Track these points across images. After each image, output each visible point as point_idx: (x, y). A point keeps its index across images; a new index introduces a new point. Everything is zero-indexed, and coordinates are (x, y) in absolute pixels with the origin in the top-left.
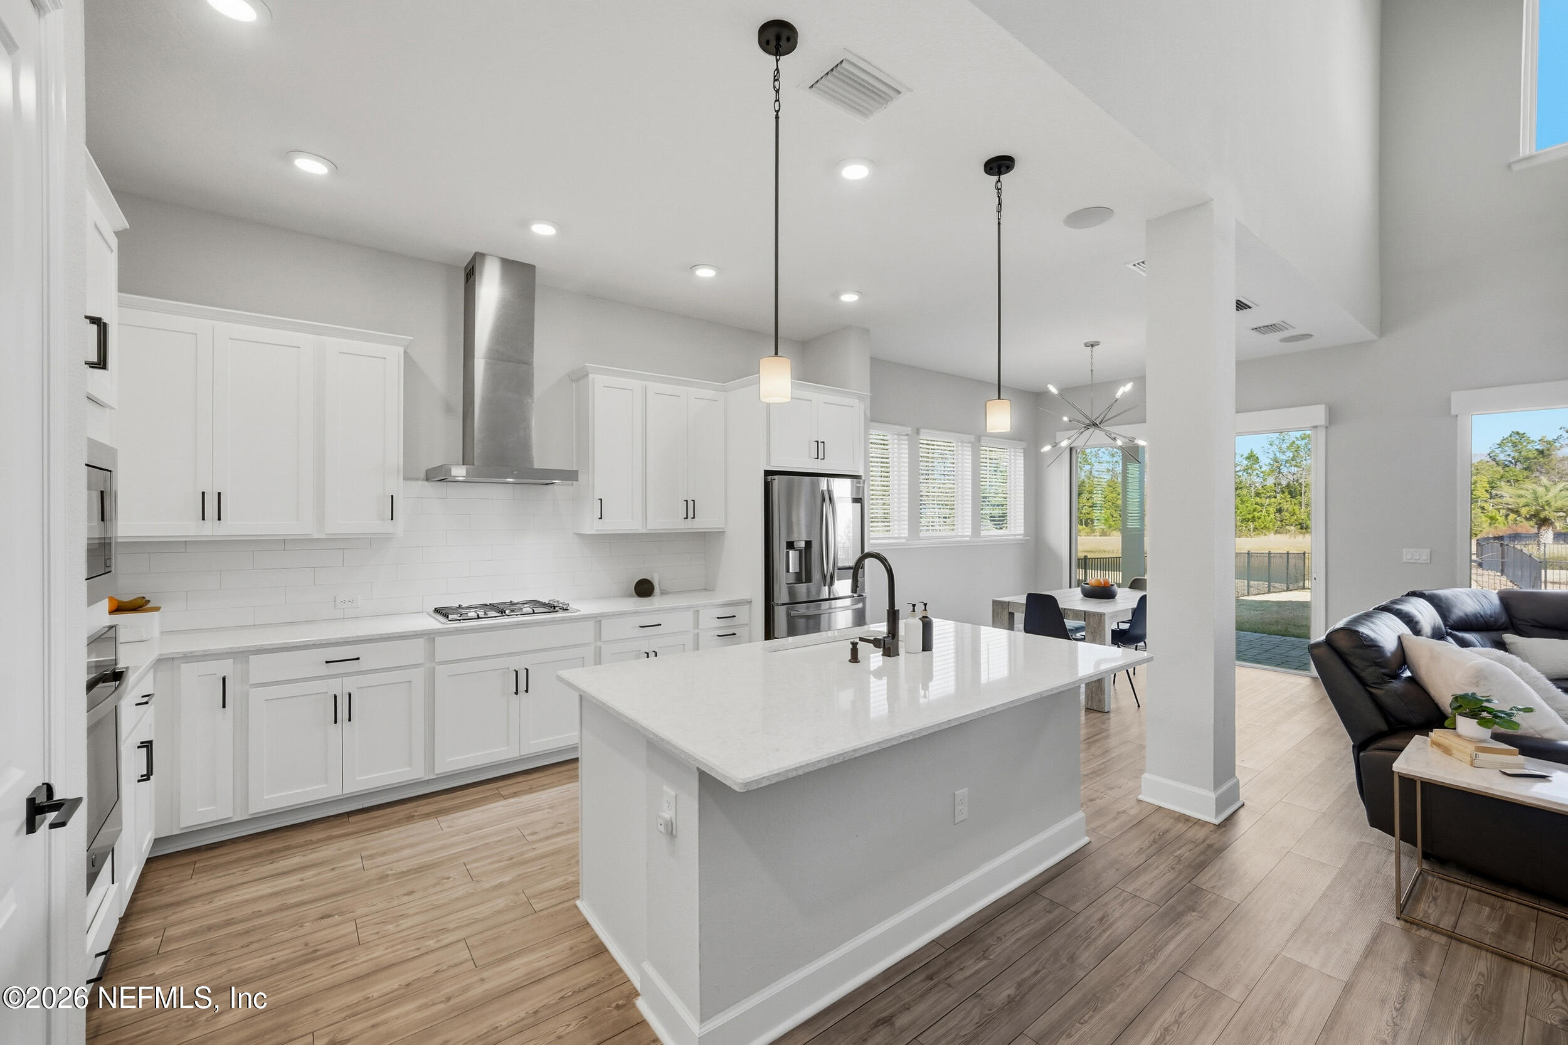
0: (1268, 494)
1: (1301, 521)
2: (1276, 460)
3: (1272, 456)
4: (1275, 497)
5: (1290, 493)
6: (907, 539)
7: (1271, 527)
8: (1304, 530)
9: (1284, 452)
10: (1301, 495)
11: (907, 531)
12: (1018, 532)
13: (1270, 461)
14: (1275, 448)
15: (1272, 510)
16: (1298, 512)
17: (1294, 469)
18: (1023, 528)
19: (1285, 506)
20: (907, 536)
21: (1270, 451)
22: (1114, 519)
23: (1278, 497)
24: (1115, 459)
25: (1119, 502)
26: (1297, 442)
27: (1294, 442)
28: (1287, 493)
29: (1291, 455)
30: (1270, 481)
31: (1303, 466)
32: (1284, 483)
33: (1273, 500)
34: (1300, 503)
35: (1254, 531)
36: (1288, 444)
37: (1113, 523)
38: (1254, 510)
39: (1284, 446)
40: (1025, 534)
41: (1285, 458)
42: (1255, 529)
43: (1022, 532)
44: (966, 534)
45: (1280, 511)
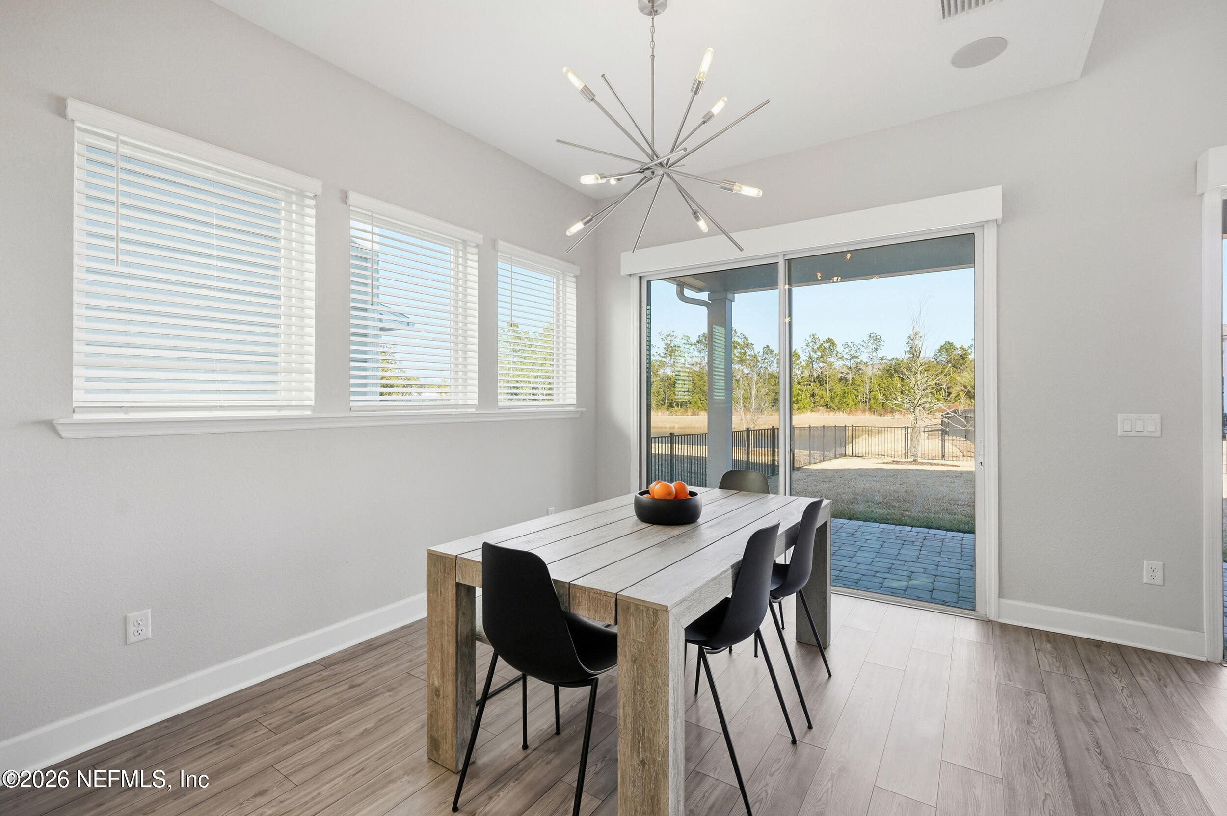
0: (806, 383)
1: (826, 403)
2: (810, 357)
3: (808, 354)
4: (810, 385)
5: (819, 382)
6: (314, 409)
7: (808, 407)
8: (828, 410)
9: (815, 352)
10: (827, 384)
11: (312, 395)
12: (569, 402)
13: (807, 359)
14: (810, 349)
15: (809, 395)
16: (825, 396)
17: (821, 365)
18: (575, 396)
19: (816, 391)
20: (312, 403)
21: (807, 351)
22: (702, 402)
23: (812, 386)
24: (702, 354)
25: (706, 388)
26: (824, 345)
27: (822, 344)
28: (817, 382)
29: (820, 354)
30: (807, 373)
31: (828, 362)
32: (815, 375)
33: (809, 387)
34: (826, 389)
35: (797, 410)
36: (818, 346)
37: (701, 405)
38: (798, 395)
39: (815, 347)
40: (577, 405)
41: (816, 356)
42: (798, 409)
43: (575, 402)
44: (469, 402)
45: (813, 395)
